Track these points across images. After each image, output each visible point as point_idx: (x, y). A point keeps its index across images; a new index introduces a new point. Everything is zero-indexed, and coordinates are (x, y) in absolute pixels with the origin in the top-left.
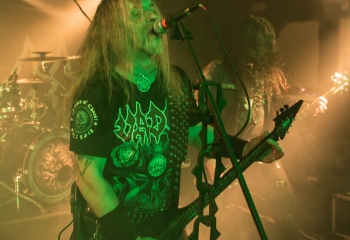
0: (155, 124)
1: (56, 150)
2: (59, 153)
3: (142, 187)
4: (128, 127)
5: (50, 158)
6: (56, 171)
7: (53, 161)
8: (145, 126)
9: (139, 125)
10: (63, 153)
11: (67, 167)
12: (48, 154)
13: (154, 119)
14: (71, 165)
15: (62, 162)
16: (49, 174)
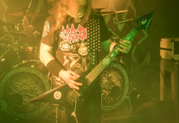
0: (81, 34)
1: (109, 75)
2: (111, 77)
3: (77, 60)
4: (66, 34)
5: (106, 81)
6: (109, 90)
7: (108, 83)
8: (75, 34)
9: (72, 34)
10: (114, 77)
11: (117, 86)
12: (104, 78)
13: (81, 32)
14: (120, 86)
15: (113, 83)
16: (105, 91)
